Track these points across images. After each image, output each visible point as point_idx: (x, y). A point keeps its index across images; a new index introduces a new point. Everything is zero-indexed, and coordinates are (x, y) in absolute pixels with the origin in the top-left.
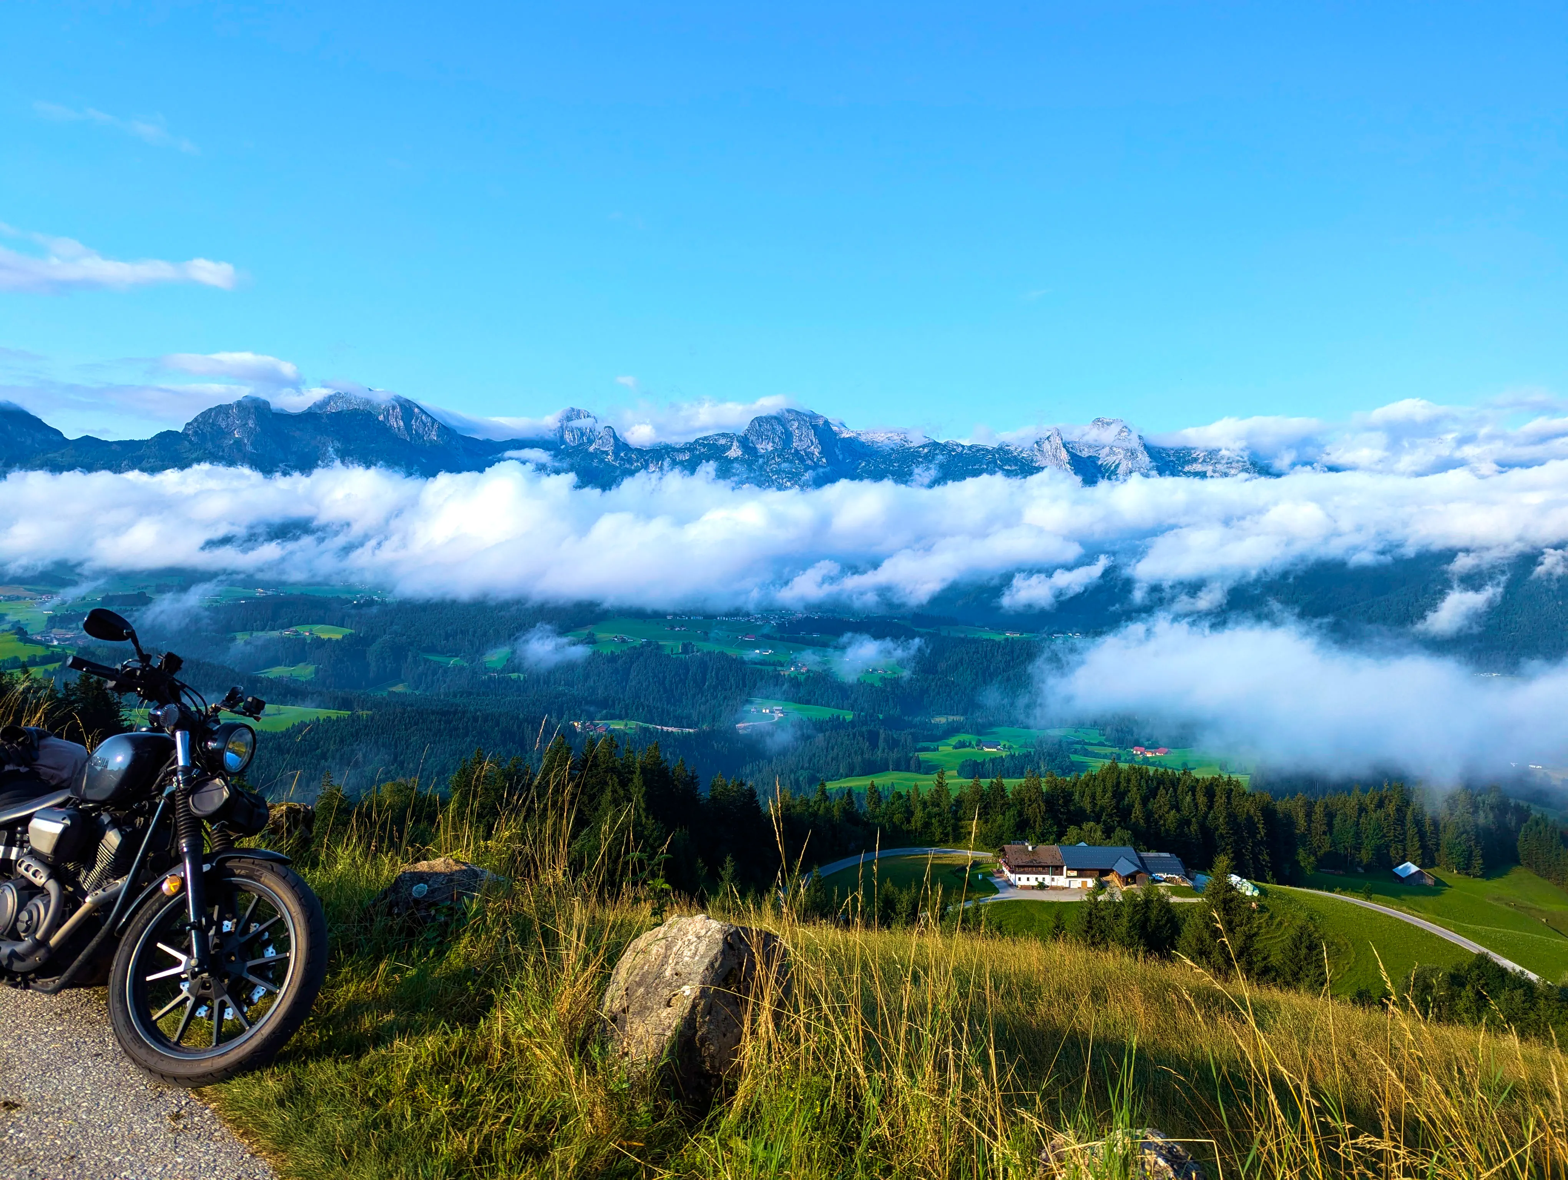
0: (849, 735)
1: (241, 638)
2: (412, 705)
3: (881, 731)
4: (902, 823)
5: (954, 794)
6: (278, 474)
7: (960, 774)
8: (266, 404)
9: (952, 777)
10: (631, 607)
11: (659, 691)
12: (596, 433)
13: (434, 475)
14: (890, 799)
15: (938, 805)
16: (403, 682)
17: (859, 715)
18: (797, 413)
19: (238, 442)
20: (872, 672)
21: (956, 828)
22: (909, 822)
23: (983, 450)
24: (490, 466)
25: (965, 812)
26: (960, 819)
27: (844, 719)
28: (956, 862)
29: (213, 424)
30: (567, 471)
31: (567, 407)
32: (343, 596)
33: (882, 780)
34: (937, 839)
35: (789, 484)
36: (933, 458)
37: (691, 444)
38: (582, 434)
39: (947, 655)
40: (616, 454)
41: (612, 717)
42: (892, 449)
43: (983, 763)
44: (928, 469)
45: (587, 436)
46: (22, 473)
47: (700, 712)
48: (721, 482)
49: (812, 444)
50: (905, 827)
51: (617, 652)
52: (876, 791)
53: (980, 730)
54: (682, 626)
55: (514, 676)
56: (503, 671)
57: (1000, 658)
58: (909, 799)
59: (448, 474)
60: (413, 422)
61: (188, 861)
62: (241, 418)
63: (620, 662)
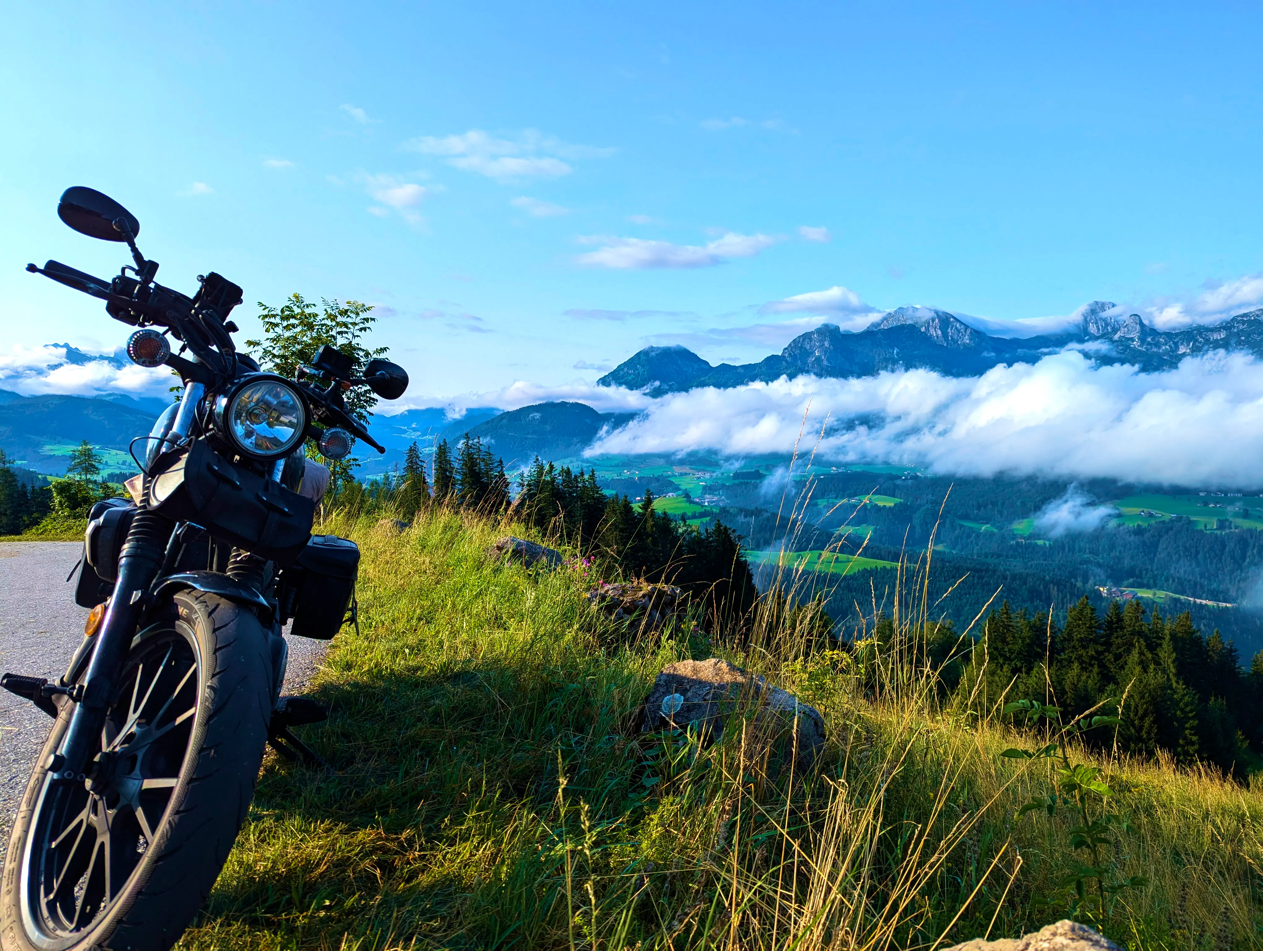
1: (821, 504)
2: (950, 562)
12: (1121, 322)
16: (942, 542)
19: (818, 359)
29: (801, 347)
31: (1091, 301)
32: (894, 473)
37: (1227, 323)
38: (1107, 324)
40: (1142, 340)
41: (1140, 586)
45: (1111, 325)
51: (1144, 525)
54: (1218, 503)
55: (1040, 542)
56: (1030, 537)
60: (949, 330)
61: (120, 580)
62: (820, 341)
63: (1147, 535)
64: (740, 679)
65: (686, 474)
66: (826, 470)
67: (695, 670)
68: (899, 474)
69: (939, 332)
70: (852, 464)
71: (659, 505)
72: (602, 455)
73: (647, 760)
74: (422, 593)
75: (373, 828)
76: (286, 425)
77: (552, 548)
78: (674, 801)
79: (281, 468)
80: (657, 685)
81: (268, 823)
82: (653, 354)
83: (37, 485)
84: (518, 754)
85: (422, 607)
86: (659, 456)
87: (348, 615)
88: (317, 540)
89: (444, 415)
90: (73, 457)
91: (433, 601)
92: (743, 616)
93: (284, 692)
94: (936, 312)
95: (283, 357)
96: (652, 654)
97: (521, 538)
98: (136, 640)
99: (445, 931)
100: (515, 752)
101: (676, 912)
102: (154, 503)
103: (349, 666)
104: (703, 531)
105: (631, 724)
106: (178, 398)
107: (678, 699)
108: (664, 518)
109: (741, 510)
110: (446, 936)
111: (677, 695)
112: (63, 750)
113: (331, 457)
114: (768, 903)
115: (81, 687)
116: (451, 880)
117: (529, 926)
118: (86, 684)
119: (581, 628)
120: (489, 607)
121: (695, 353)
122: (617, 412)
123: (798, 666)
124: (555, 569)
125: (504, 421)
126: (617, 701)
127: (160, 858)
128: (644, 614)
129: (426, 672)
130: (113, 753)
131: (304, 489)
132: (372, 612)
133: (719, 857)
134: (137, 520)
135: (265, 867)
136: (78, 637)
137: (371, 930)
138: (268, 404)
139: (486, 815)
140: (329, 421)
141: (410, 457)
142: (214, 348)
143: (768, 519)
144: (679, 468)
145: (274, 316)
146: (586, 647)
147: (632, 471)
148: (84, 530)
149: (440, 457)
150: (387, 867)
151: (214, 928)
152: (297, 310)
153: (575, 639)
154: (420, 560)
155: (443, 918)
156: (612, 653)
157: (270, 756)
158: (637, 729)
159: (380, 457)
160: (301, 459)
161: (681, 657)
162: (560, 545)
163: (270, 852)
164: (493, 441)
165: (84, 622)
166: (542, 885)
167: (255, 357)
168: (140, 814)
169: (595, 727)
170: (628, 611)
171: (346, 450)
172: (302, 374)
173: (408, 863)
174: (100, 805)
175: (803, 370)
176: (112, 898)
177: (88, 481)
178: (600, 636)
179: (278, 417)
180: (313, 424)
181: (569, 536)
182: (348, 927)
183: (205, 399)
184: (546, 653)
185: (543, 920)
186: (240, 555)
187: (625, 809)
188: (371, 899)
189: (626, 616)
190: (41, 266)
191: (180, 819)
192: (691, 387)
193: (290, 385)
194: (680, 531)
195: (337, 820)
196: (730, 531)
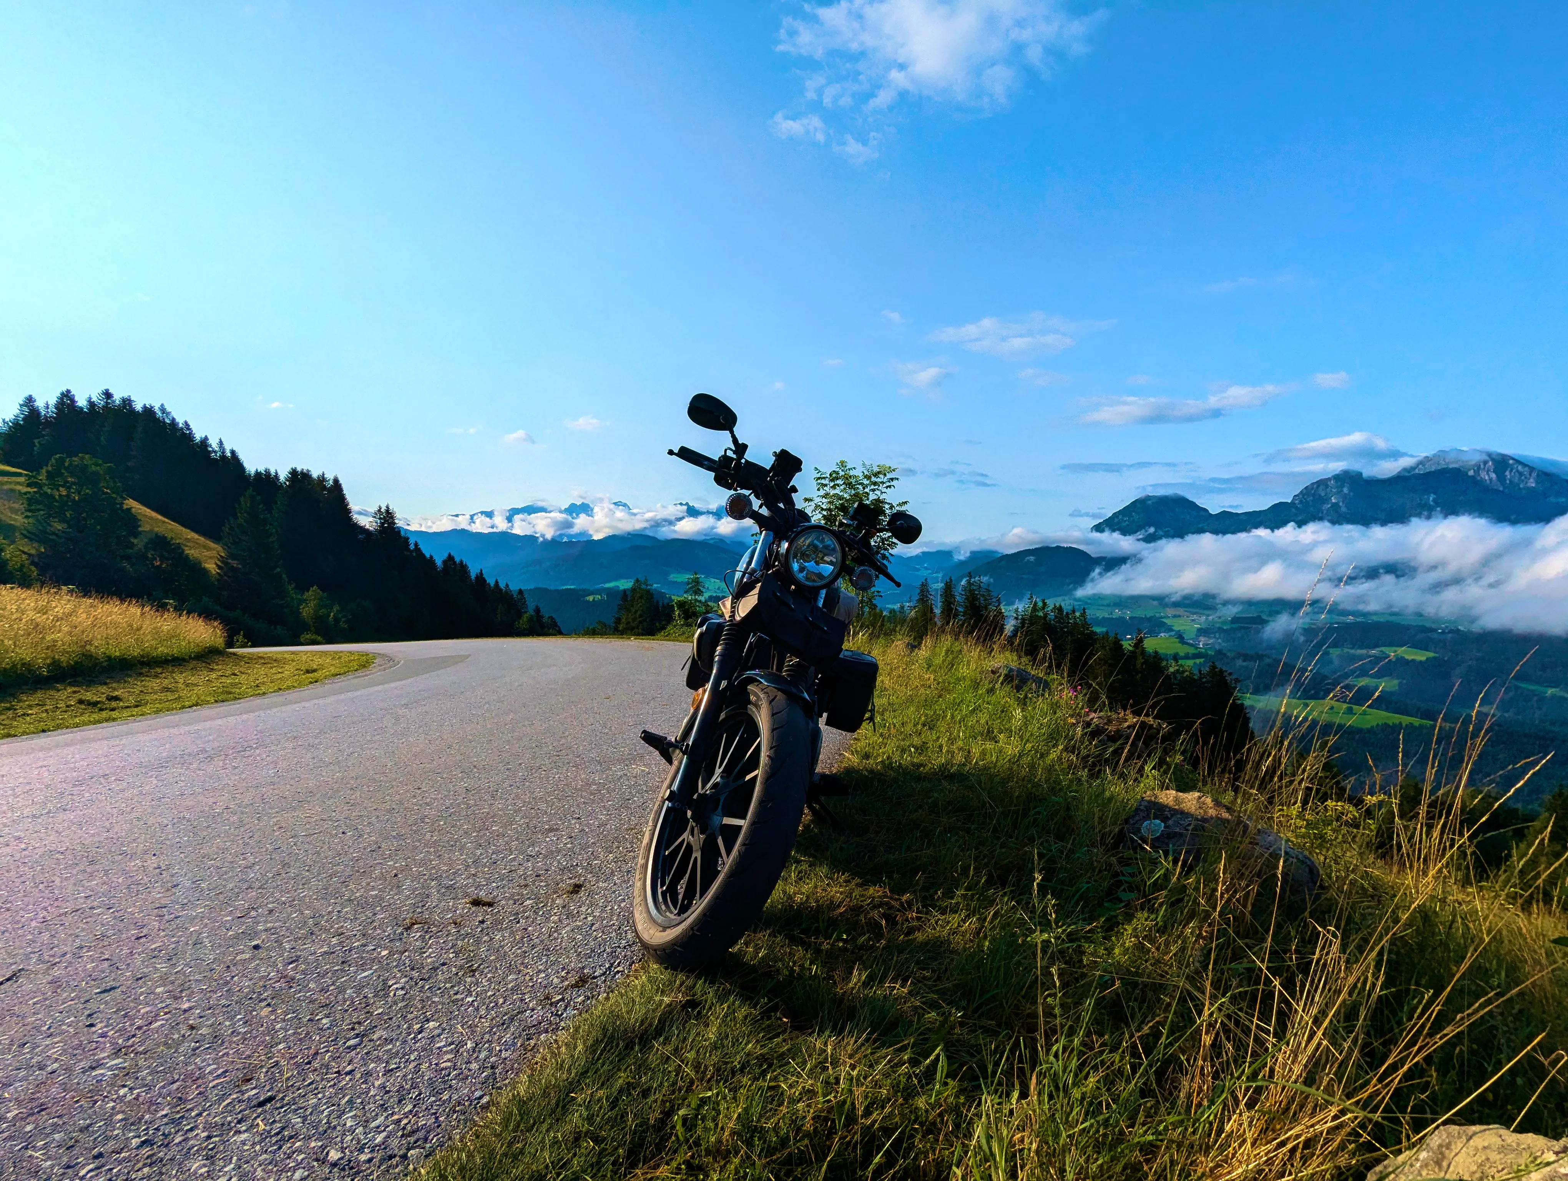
8: (1359, 474)
29: (1315, 494)
32: (1426, 625)
60: (1507, 473)
61: (714, 672)
62: (1338, 487)
64: (1226, 815)
65: (1179, 616)
66: (1342, 619)
67: (1176, 799)
68: (1434, 626)
69: (1494, 476)
70: (1375, 613)
71: (1150, 644)
72: (1094, 595)
73: (1123, 875)
74: (927, 703)
75: (881, 887)
76: (828, 563)
77: (1041, 675)
78: (1149, 917)
79: (823, 596)
80: (1137, 809)
81: (804, 867)
82: (1150, 502)
83: (666, 601)
84: (1003, 850)
85: (926, 715)
86: (1153, 598)
87: (867, 715)
88: (847, 653)
89: (952, 556)
90: (688, 583)
91: (935, 712)
92: (1235, 756)
93: (818, 770)
94: (1489, 455)
95: (829, 510)
96: (1135, 781)
97: (1014, 665)
98: (723, 716)
99: (935, 981)
100: (1001, 848)
101: (1146, 1018)
102: (738, 618)
103: (867, 756)
104: (1196, 672)
105: (1109, 840)
106: (756, 542)
107: (1158, 826)
108: (1155, 657)
109: (1239, 655)
110: (935, 986)
111: (1158, 821)
112: (675, 787)
113: (860, 589)
114: (1243, 1031)
115: (688, 745)
116: (942, 942)
117: (1006, 995)
118: (690, 743)
119: (1066, 749)
120: (983, 721)
121: (1195, 501)
122: (1109, 556)
123: (1295, 810)
124: (1043, 695)
125: (1003, 562)
126: (1096, 819)
127: (731, 875)
128: (1127, 743)
129: (927, 768)
130: (705, 794)
131: (839, 613)
132: (887, 714)
133: (1192, 977)
134: (727, 630)
135: (801, 899)
136: (686, 711)
137: (877, 965)
138: (816, 547)
139: (973, 895)
140: (858, 561)
141: (922, 591)
142: (781, 505)
143: (1269, 665)
144: (1172, 609)
145: (824, 478)
146: (1069, 767)
148: (693, 635)
149: (946, 592)
150: (892, 921)
151: (764, 936)
152: (842, 473)
153: (1060, 758)
154: (927, 676)
155: (934, 971)
156: (1094, 774)
157: (807, 816)
158: (1116, 845)
159: (898, 591)
160: (838, 590)
161: (1163, 787)
162: (1049, 674)
163: (805, 888)
164: (992, 580)
165: (690, 701)
166: (1019, 963)
167: (808, 511)
168: (720, 841)
169: (1074, 839)
170: (1113, 739)
171: (871, 584)
172: (841, 524)
173: (907, 920)
174: (696, 830)
175: (1316, 517)
176: (700, 898)
177: (696, 600)
178: (1083, 758)
179: (823, 557)
180: (847, 563)
181: (1058, 666)
182: (860, 959)
183: (773, 543)
184: (1032, 766)
185: (1018, 994)
186: (791, 661)
187: (1099, 916)
188: (878, 942)
189: (1110, 744)
190: (676, 451)
191: (746, 849)
192: (1187, 533)
193: (833, 533)
194: (1172, 670)
195: (854, 875)
196: (1225, 674)
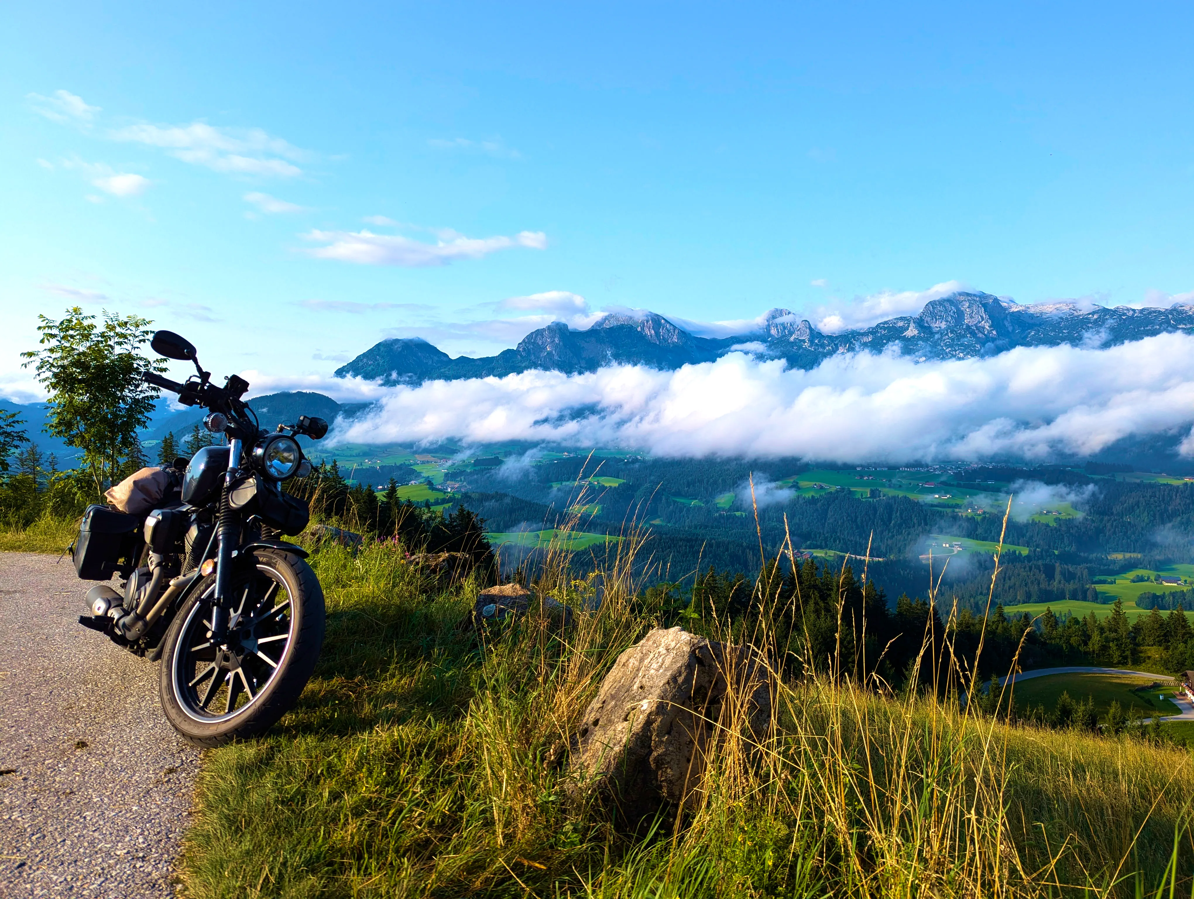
0: (1025, 568)
1: (556, 486)
2: (666, 534)
3: (1057, 565)
4: (1080, 645)
5: (1132, 622)
6: (576, 373)
7: (1138, 605)
8: (565, 326)
9: (1132, 608)
10: (825, 461)
11: (852, 528)
12: (795, 326)
13: (680, 367)
14: (1067, 623)
15: (1116, 631)
16: (659, 517)
17: (1035, 551)
18: (968, 294)
19: (550, 353)
20: (1046, 514)
21: (1135, 652)
22: (1086, 644)
23: (1155, 312)
24: (720, 357)
25: (1143, 639)
26: (1138, 645)
27: (1020, 553)
28: (1136, 683)
29: (534, 343)
30: (779, 358)
31: (772, 308)
32: (618, 457)
33: (1059, 608)
34: (1115, 661)
35: (961, 355)
36: (1103, 323)
37: (873, 328)
38: (785, 328)
39: (1123, 498)
40: (811, 341)
41: (816, 547)
42: (1061, 318)
43: (1163, 597)
44: (1098, 332)
45: (788, 329)
46: (430, 382)
47: (887, 545)
48: (908, 357)
49: (983, 319)
50: (1082, 648)
51: (817, 496)
52: (1052, 616)
53: (1159, 566)
54: (870, 476)
55: (738, 514)
56: (730, 509)
57: (1178, 501)
58: (1086, 624)
59: (690, 366)
60: (661, 330)
61: (221, 546)
62: (551, 337)
63: (819, 504)
65: (428, 462)
67: (500, 590)
68: (622, 457)
69: (653, 332)
71: (402, 493)
72: (343, 445)
75: (338, 678)
77: (353, 532)
82: (393, 346)
86: (402, 445)
94: (650, 314)
102: (234, 505)
104: (447, 517)
107: (492, 608)
108: (408, 506)
109: (482, 496)
111: (491, 605)
121: (435, 345)
122: (352, 402)
144: (422, 456)
145: (53, 327)
147: (374, 460)
152: (75, 322)
158: (468, 627)
168: (260, 654)
194: (424, 517)
196: (472, 515)
